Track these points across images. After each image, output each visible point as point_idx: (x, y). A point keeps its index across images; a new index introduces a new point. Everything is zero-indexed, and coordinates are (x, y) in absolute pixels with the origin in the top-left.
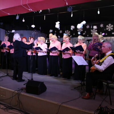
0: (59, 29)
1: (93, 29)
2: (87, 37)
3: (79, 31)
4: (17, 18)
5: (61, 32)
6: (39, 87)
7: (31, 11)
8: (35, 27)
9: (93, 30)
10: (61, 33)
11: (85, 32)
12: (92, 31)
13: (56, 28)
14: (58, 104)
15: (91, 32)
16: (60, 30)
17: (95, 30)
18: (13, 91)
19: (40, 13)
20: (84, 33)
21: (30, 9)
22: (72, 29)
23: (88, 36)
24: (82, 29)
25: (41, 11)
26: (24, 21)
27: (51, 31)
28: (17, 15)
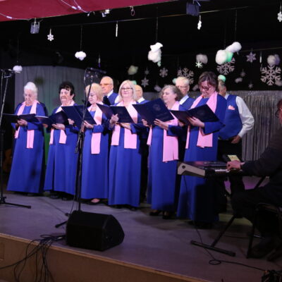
0: (159, 64)
1: (266, 64)
2: (248, 89)
3: (221, 72)
4: (35, 29)
5: (164, 73)
6: (104, 228)
7: (78, 10)
8: (85, 58)
9: (268, 69)
10: (166, 77)
11: (243, 74)
12: (264, 70)
13: (151, 61)
14: (158, 273)
15: (261, 75)
16: (161, 68)
17: (274, 69)
18: (28, 241)
19: (103, 16)
20: (239, 76)
21: (76, 7)
22: (199, 65)
23: (251, 86)
24: (232, 64)
25: (107, 11)
26: (51, 37)
27: (133, 70)
28: (33, 21)
